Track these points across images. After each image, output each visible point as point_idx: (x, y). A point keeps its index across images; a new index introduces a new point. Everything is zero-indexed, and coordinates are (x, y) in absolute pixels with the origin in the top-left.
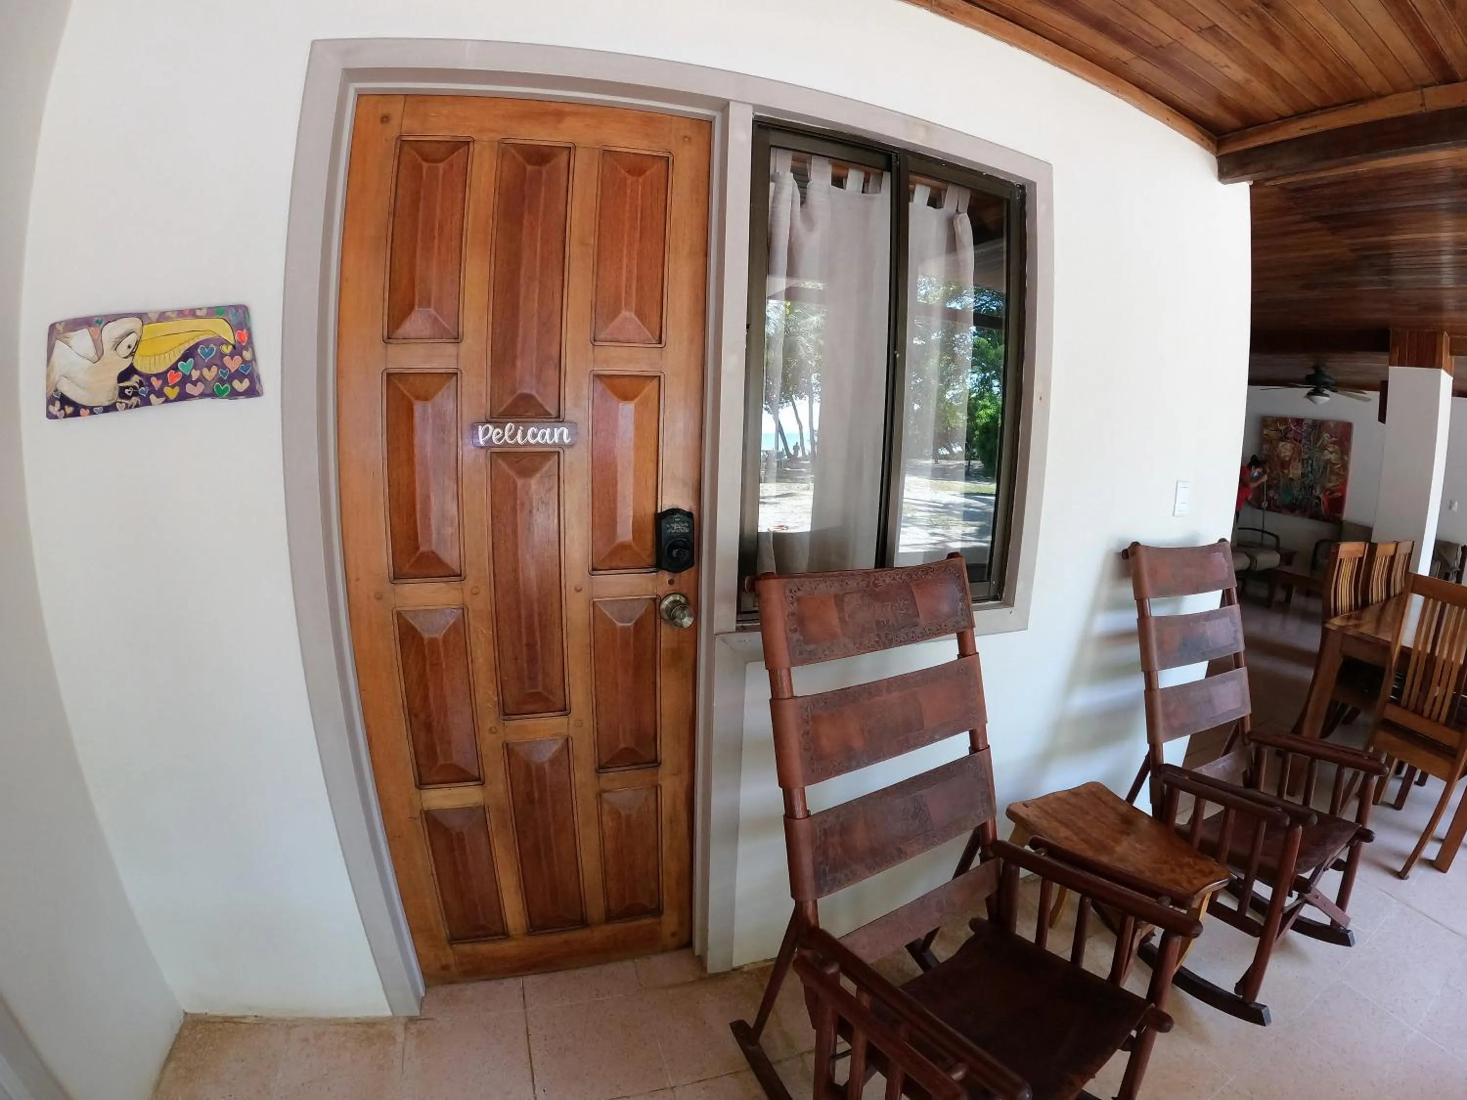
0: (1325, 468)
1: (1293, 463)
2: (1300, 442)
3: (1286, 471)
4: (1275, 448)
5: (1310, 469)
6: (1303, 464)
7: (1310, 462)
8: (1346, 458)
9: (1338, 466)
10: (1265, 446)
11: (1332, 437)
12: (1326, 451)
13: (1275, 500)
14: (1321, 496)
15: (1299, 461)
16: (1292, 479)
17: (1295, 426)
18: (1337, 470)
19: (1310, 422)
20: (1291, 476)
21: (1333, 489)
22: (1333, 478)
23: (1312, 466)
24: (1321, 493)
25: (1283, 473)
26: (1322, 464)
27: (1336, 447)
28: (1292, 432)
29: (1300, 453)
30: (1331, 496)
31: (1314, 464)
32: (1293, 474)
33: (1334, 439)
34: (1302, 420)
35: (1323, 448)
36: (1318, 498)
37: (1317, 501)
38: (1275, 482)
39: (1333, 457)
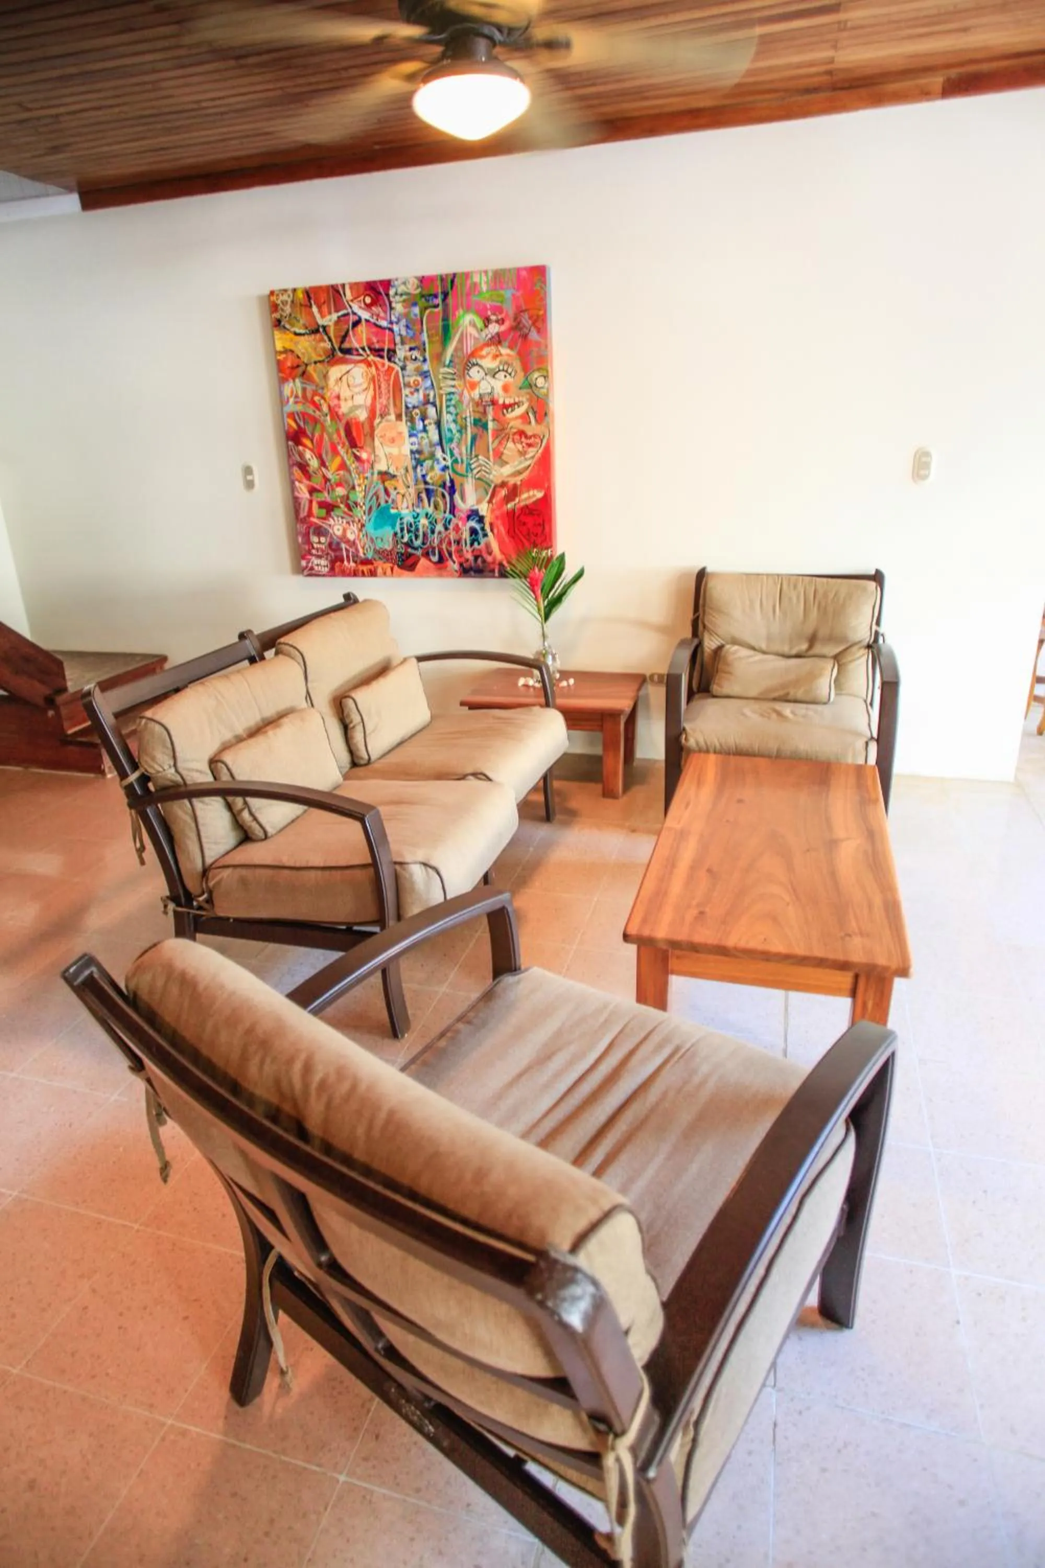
0: (480, 424)
1: (381, 427)
2: (392, 353)
3: (364, 456)
4: (320, 390)
5: (434, 435)
6: (411, 420)
7: (431, 411)
8: (540, 382)
9: (519, 411)
10: (288, 388)
11: (487, 321)
12: (476, 369)
13: (353, 544)
14: (484, 509)
15: (399, 417)
16: (385, 476)
17: (368, 307)
18: (517, 425)
19: (412, 288)
20: (382, 466)
21: (512, 481)
22: (510, 448)
23: (438, 424)
24: (479, 501)
25: (358, 458)
26: (469, 413)
27: (504, 351)
28: (362, 329)
29: (397, 390)
30: (510, 506)
31: (447, 418)
32: (388, 457)
33: (494, 328)
34: (387, 284)
35: (467, 362)
36: (473, 514)
37: (473, 523)
38: (340, 491)
39: (494, 386)
